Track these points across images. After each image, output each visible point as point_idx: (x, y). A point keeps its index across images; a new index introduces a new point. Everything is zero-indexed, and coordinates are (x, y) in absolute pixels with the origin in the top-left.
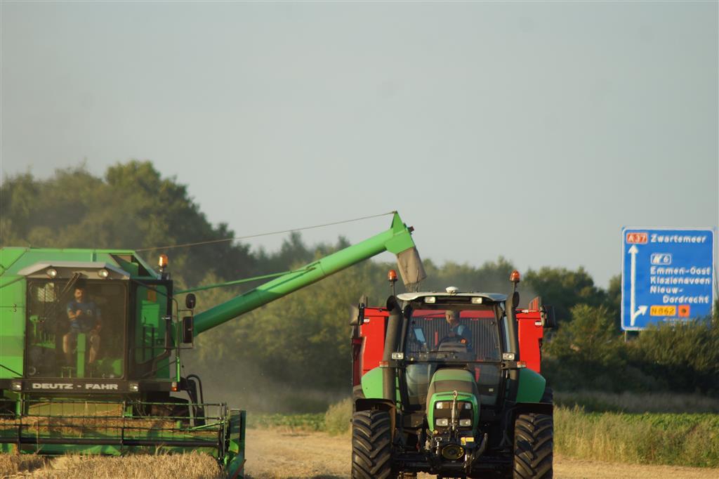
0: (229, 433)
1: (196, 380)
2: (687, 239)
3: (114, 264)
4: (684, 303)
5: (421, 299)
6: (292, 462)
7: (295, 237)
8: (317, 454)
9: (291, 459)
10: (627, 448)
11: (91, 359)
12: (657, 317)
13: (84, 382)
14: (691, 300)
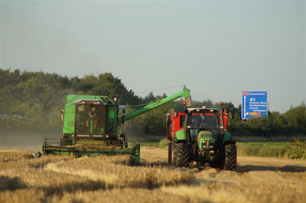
0: (135, 150)
1: (125, 134)
2: (260, 94)
3: (101, 100)
4: (259, 112)
5: (195, 110)
6: (150, 156)
7: (151, 94)
8: (157, 154)
9: (150, 155)
10: (243, 152)
11: (94, 128)
12: (252, 115)
13: (92, 135)
14: (261, 111)
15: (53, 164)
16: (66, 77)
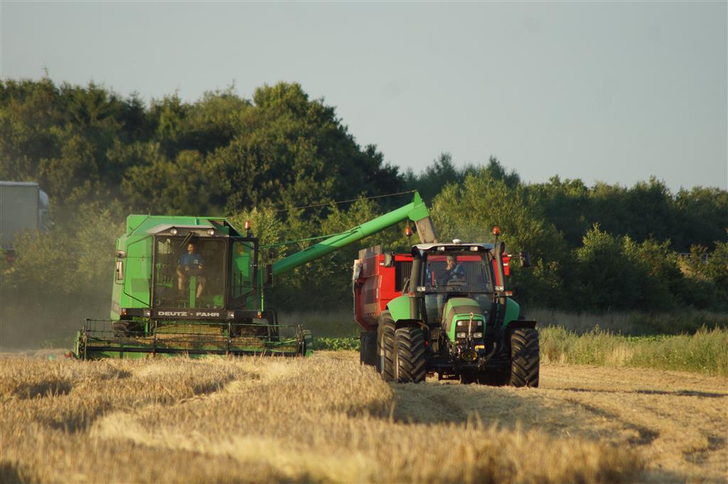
7: (445, 159)
13: (195, 311)
15: (122, 414)
16: (134, 102)
